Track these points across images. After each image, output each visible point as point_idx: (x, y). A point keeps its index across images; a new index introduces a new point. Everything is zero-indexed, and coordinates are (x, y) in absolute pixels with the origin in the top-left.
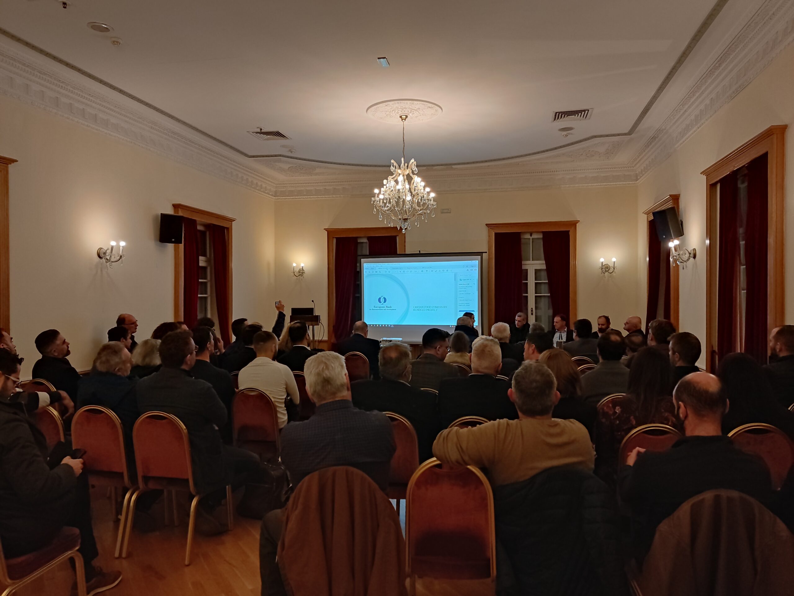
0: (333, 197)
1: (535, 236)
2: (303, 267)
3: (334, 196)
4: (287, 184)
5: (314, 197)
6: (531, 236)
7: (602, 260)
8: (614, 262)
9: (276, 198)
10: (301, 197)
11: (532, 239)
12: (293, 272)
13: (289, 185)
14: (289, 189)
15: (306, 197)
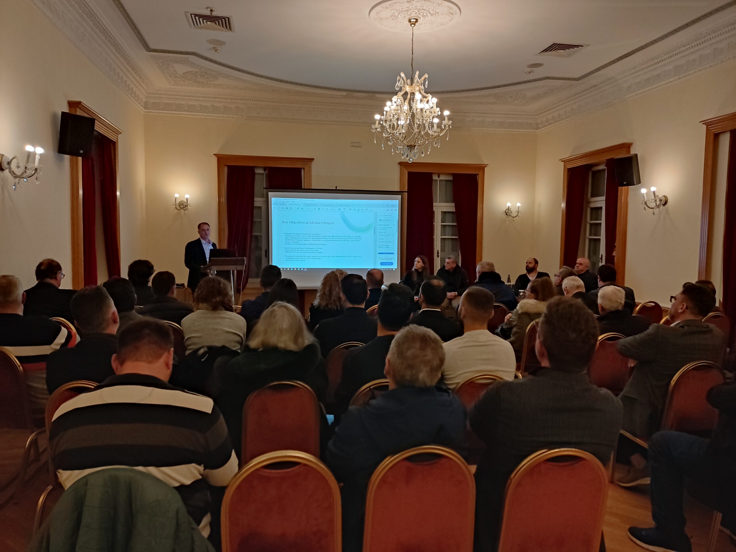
0: (223, 117)
1: (443, 178)
2: (187, 199)
3: (225, 116)
4: (163, 94)
5: (198, 114)
6: (439, 178)
7: (509, 204)
8: (519, 207)
9: (147, 111)
10: (181, 113)
11: (440, 180)
12: (174, 204)
13: (166, 96)
14: (164, 101)
15: (188, 113)
